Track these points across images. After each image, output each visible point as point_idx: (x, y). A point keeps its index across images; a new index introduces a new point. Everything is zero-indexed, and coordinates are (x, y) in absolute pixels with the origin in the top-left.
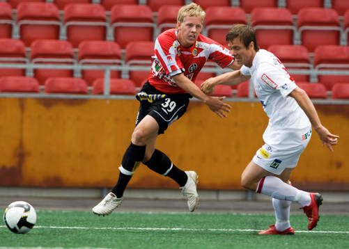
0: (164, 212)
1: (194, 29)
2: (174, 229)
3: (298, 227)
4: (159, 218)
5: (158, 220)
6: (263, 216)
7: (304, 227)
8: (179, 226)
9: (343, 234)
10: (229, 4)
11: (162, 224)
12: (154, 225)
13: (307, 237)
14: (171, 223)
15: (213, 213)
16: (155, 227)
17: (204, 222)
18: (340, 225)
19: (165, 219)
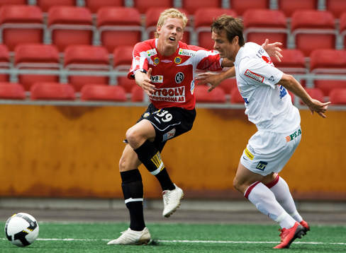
0: (56, 222)
1: (174, 31)
2: (66, 239)
3: (196, 237)
4: (49, 229)
5: (49, 231)
6: (159, 226)
7: (202, 237)
8: (71, 236)
9: (243, 244)
10: (122, 4)
11: (53, 235)
12: (46, 235)
13: (205, 247)
14: (63, 234)
15: (107, 223)
16: (46, 238)
17: (98, 232)
18: (240, 235)
19: (57, 229)
